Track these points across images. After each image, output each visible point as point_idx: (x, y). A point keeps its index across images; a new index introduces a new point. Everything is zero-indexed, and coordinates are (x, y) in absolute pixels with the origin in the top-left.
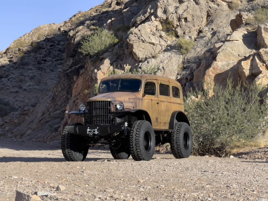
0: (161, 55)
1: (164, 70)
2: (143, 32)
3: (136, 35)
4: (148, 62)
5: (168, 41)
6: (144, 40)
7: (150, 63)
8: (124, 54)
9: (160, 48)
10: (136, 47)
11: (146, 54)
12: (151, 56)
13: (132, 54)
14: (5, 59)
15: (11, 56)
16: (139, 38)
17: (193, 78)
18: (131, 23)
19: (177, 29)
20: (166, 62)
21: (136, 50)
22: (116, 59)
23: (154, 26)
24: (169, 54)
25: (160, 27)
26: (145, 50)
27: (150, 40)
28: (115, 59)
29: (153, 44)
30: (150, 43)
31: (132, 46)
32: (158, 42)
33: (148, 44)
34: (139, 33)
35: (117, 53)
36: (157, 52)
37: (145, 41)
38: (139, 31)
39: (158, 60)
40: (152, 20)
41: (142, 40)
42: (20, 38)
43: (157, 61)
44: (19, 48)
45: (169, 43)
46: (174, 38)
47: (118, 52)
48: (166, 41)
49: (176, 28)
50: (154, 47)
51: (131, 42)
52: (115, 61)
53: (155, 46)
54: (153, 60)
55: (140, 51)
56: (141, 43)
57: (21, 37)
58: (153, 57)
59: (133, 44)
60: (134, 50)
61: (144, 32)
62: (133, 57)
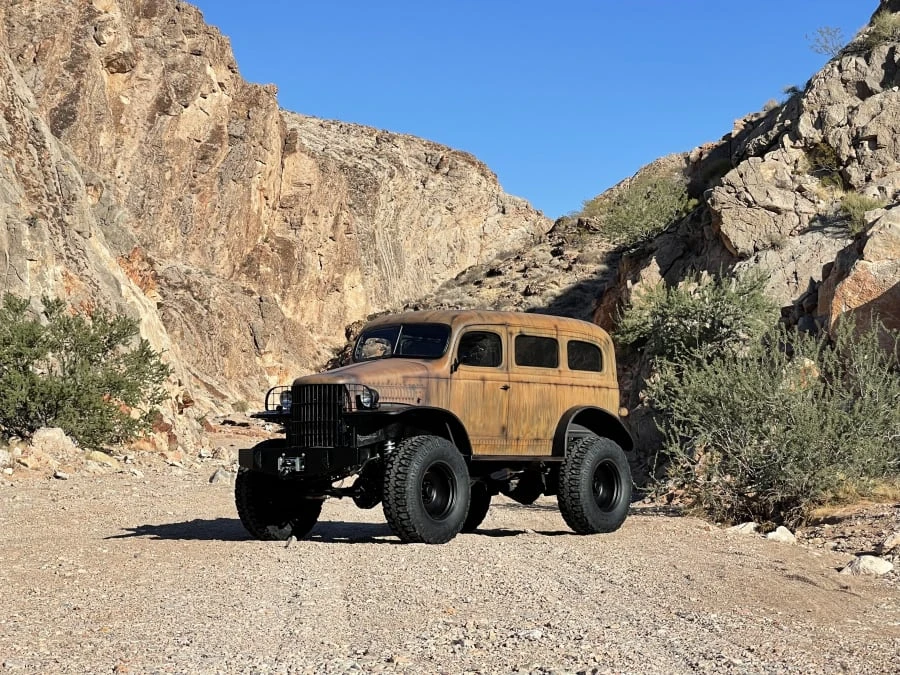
0: (796, 240)
1: (797, 279)
2: (750, 179)
3: (731, 189)
4: (757, 260)
5: (819, 202)
6: (751, 199)
7: (762, 260)
8: (703, 237)
9: (797, 220)
10: (730, 220)
11: (756, 236)
12: (768, 243)
13: (721, 240)
14: (545, 248)
15: (560, 241)
16: (737, 197)
17: (816, 306)
18: (733, 157)
19: (849, 167)
20: (804, 258)
21: (728, 228)
22: (684, 252)
23: (789, 161)
24: (817, 235)
25: (804, 163)
26: (752, 228)
27: (768, 199)
28: (681, 252)
29: (777, 210)
30: (768, 208)
31: (719, 215)
32: (791, 206)
33: (763, 210)
34: (738, 182)
35: (688, 236)
36: (786, 231)
37: (755, 203)
38: (741, 176)
39: (786, 253)
40: (783, 146)
41: (746, 200)
42: (608, 192)
43: (783, 255)
44: (579, 220)
45: (822, 206)
46: (839, 193)
47: (690, 234)
48: (813, 202)
49: (846, 166)
50: (779, 218)
51: (716, 208)
52: (681, 257)
53: (783, 215)
54: (771, 253)
55: (738, 230)
56: (744, 209)
57: (611, 190)
58: (774, 246)
59: (720, 213)
60: (723, 229)
61: (753, 177)
62: (724, 247)
